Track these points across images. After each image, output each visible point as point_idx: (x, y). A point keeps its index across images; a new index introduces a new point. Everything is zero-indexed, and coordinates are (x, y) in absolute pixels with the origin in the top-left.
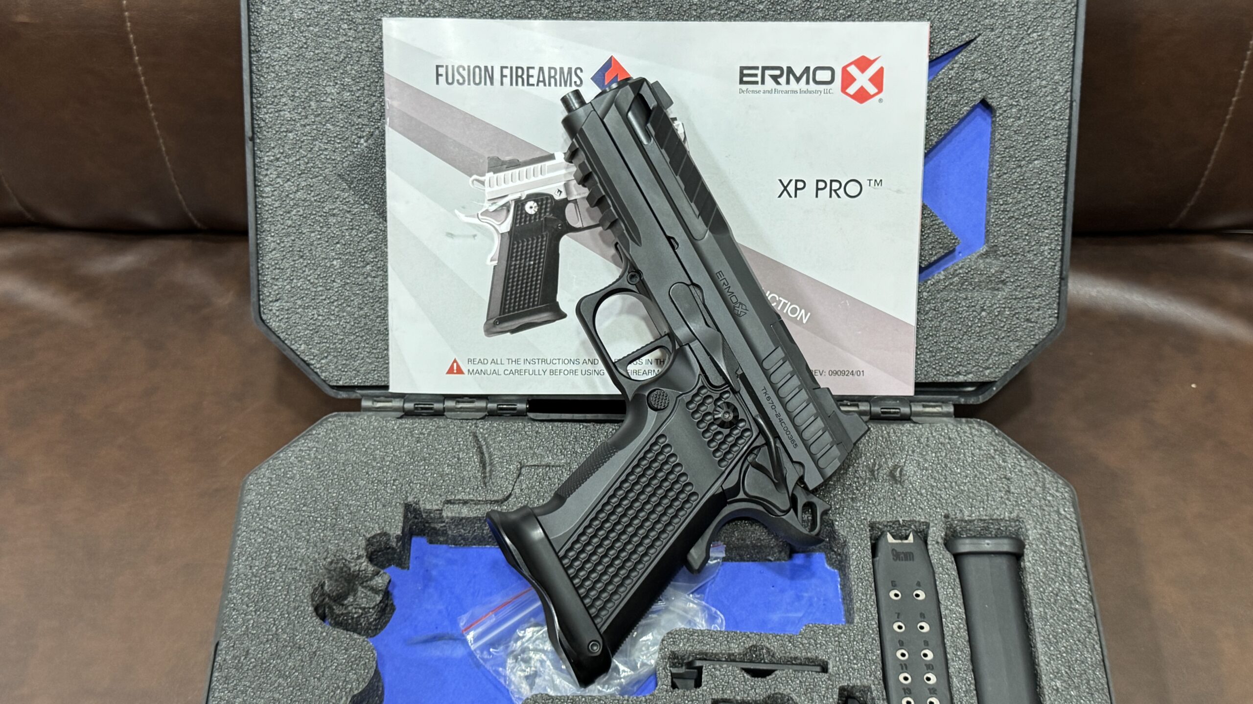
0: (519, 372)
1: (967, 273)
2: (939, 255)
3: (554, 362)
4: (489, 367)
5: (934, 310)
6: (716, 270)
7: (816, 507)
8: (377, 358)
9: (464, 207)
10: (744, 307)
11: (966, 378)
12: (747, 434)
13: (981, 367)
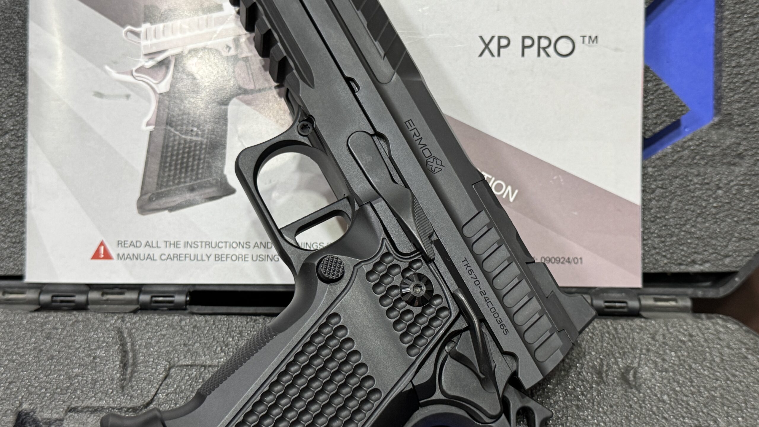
0: (178, 257)
1: (697, 146)
2: (665, 125)
3: (220, 245)
4: (143, 251)
5: (662, 188)
6: (405, 118)
7: (533, 413)
8: (14, 243)
9: (115, 63)
10: (439, 162)
11: (702, 268)
12: (445, 313)
13: (719, 254)
